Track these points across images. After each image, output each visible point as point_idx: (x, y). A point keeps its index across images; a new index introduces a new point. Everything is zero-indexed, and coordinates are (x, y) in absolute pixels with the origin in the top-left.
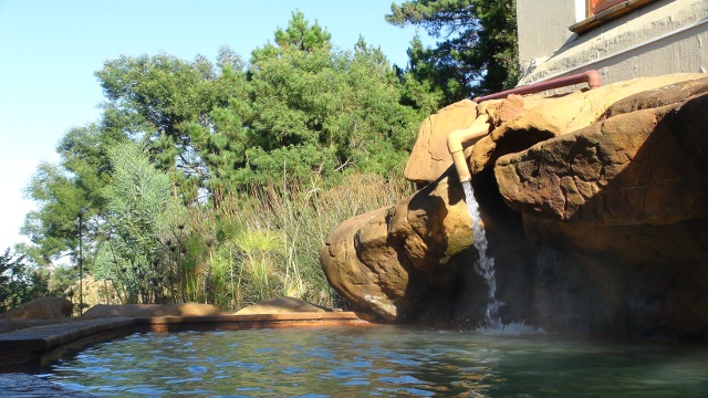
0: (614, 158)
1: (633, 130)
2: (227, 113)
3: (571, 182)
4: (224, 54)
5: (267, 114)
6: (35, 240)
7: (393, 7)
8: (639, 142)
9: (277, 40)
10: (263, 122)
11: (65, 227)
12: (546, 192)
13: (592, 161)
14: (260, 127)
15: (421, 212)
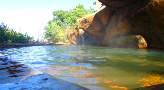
0: (90, 22)
1: (91, 18)
2: (70, 18)
3: (86, 25)
4: (70, 10)
5: (74, 18)
6: (45, 36)
7: (94, 2)
8: (92, 19)
9: (77, 7)
10: (74, 19)
11: (49, 34)
12: (83, 26)
13: (87, 22)
14: (74, 20)
15: (76, 30)
